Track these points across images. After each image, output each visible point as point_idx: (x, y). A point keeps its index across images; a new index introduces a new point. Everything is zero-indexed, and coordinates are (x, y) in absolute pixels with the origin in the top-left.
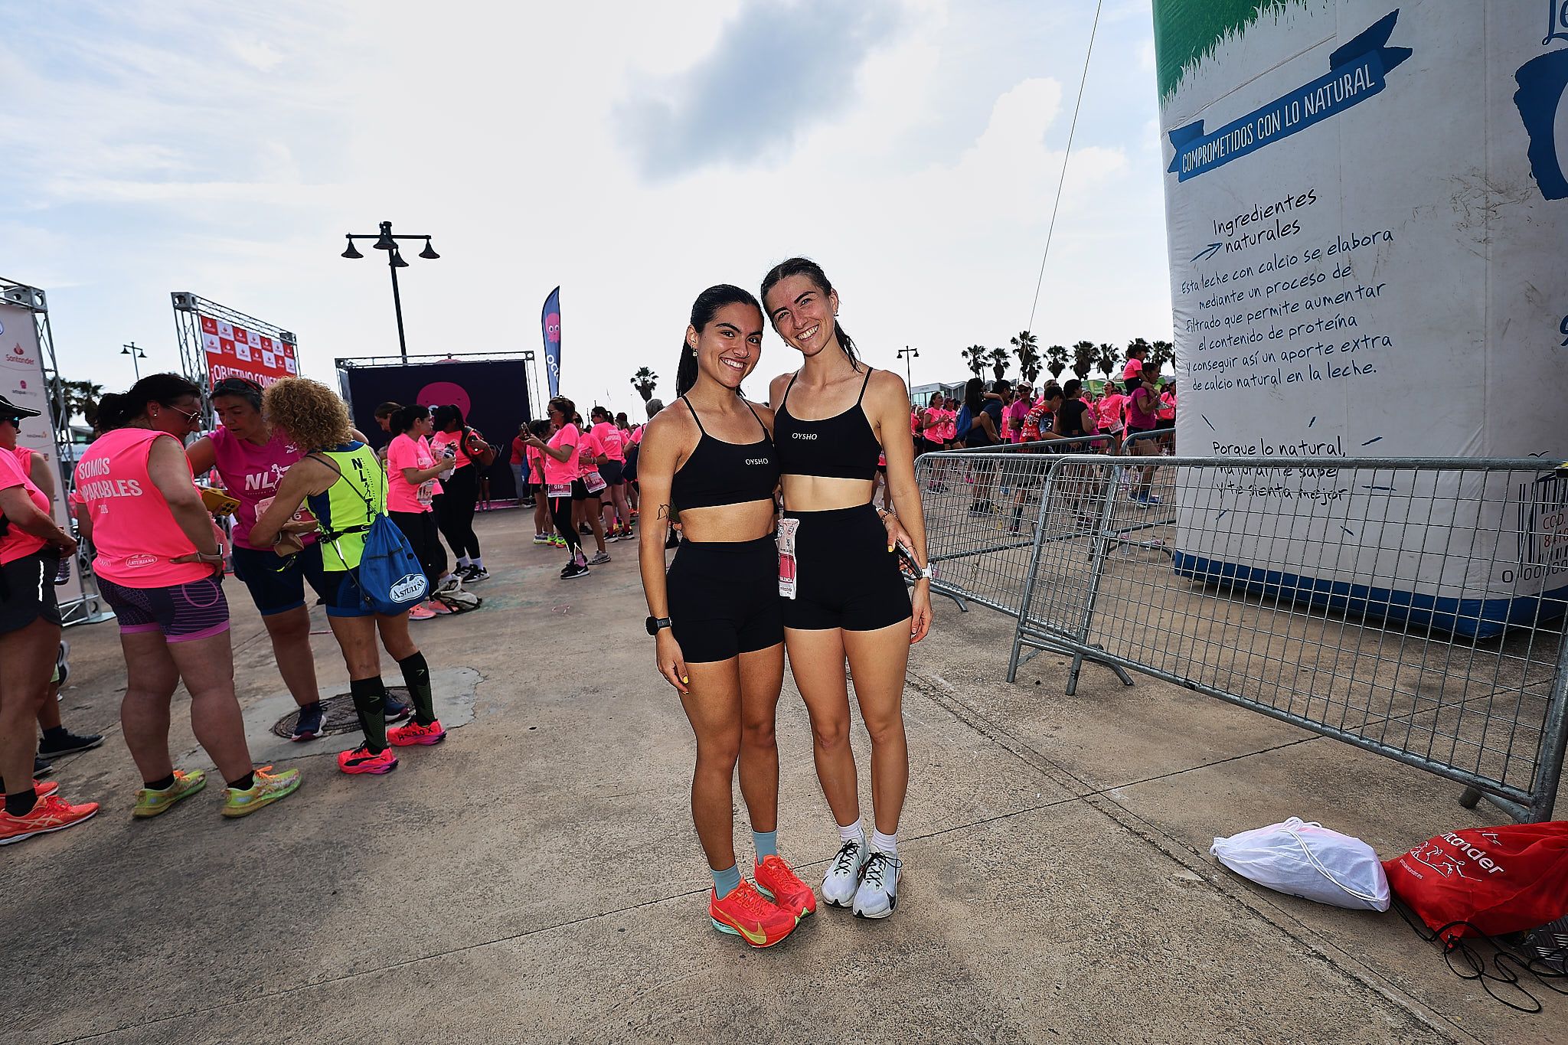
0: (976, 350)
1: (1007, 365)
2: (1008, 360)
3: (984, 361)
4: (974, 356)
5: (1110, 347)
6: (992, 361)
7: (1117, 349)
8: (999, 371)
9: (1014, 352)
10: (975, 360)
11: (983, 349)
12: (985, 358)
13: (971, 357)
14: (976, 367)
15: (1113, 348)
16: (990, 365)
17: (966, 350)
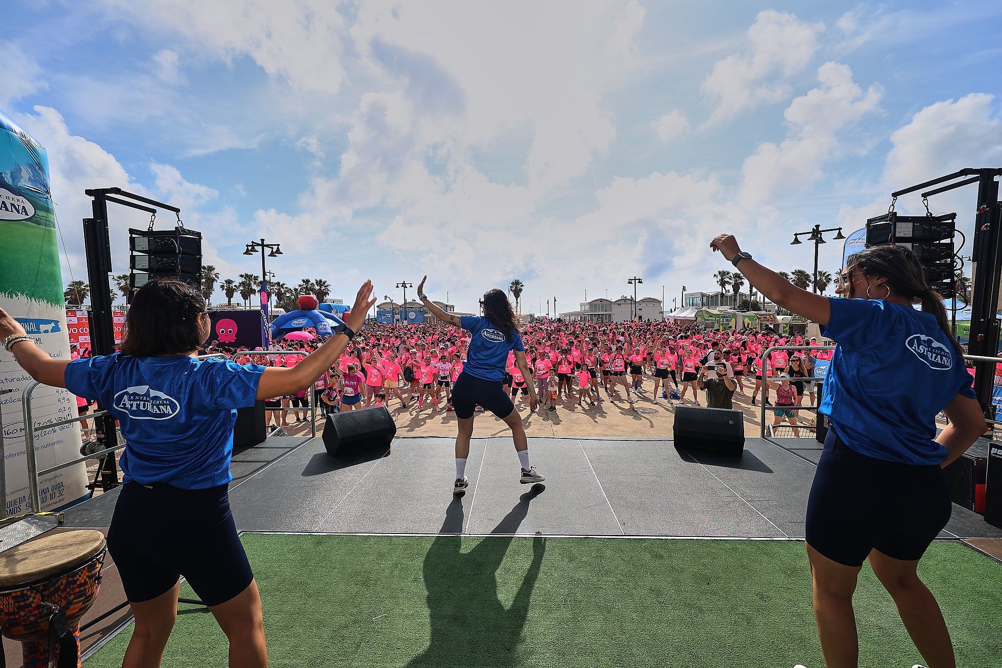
0: (723, 274)
1: (742, 283)
2: (743, 280)
3: (728, 280)
4: (722, 278)
5: (824, 273)
6: (733, 282)
7: (829, 275)
8: (736, 288)
10: (722, 279)
11: (728, 273)
12: (729, 278)
13: (719, 278)
14: (723, 284)
15: (827, 274)
16: (730, 283)
17: (717, 273)
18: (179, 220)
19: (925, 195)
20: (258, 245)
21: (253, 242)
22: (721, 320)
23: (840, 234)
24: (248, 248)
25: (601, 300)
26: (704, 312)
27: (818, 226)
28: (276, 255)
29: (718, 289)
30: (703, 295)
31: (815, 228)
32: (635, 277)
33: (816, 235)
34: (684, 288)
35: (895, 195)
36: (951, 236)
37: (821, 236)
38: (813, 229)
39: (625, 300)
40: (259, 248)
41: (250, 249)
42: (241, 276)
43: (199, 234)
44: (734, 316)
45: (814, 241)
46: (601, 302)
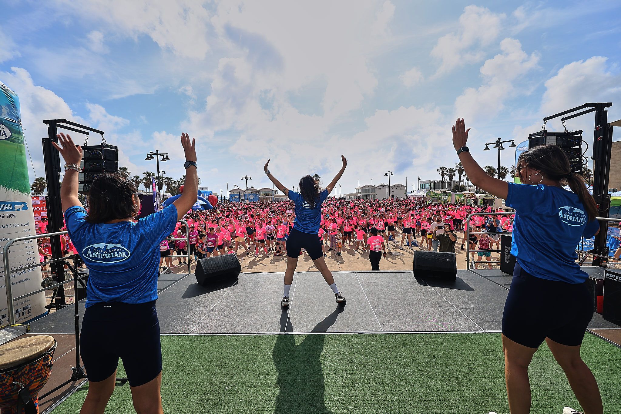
0: (443, 169)
1: (454, 175)
2: (455, 173)
3: (446, 173)
4: (442, 171)
6: (448, 173)
8: (451, 177)
9: (456, 170)
11: (446, 168)
12: (447, 171)
14: (443, 175)
15: (506, 168)
16: (447, 175)
17: (439, 169)
18: (104, 139)
19: (563, 120)
20: (154, 154)
21: (151, 152)
22: (442, 197)
23: (513, 143)
24: (148, 156)
25: (369, 186)
26: (431, 192)
27: (499, 139)
28: (166, 160)
29: (440, 178)
30: (431, 182)
31: (498, 140)
32: (389, 172)
33: (499, 144)
34: (419, 178)
35: (545, 120)
36: (580, 145)
37: (502, 145)
38: (497, 141)
39: (383, 185)
40: (155, 156)
41: (149, 157)
42: (144, 173)
43: (116, 148)
44: (450, 194)
45: (498, 148)
46: (369, 187)
